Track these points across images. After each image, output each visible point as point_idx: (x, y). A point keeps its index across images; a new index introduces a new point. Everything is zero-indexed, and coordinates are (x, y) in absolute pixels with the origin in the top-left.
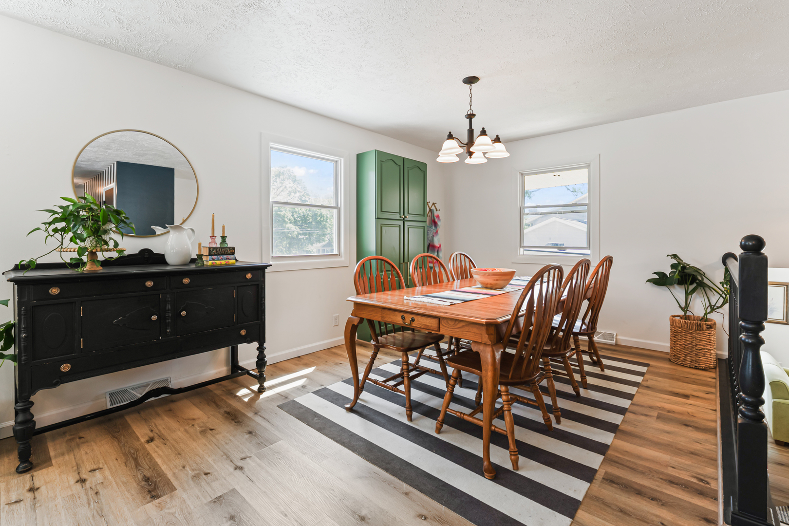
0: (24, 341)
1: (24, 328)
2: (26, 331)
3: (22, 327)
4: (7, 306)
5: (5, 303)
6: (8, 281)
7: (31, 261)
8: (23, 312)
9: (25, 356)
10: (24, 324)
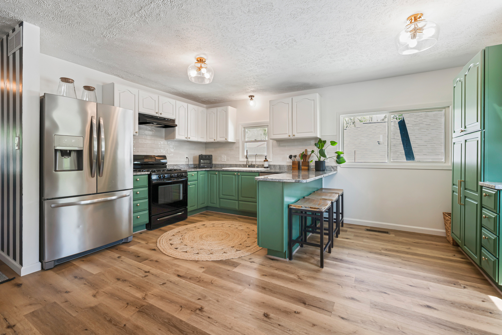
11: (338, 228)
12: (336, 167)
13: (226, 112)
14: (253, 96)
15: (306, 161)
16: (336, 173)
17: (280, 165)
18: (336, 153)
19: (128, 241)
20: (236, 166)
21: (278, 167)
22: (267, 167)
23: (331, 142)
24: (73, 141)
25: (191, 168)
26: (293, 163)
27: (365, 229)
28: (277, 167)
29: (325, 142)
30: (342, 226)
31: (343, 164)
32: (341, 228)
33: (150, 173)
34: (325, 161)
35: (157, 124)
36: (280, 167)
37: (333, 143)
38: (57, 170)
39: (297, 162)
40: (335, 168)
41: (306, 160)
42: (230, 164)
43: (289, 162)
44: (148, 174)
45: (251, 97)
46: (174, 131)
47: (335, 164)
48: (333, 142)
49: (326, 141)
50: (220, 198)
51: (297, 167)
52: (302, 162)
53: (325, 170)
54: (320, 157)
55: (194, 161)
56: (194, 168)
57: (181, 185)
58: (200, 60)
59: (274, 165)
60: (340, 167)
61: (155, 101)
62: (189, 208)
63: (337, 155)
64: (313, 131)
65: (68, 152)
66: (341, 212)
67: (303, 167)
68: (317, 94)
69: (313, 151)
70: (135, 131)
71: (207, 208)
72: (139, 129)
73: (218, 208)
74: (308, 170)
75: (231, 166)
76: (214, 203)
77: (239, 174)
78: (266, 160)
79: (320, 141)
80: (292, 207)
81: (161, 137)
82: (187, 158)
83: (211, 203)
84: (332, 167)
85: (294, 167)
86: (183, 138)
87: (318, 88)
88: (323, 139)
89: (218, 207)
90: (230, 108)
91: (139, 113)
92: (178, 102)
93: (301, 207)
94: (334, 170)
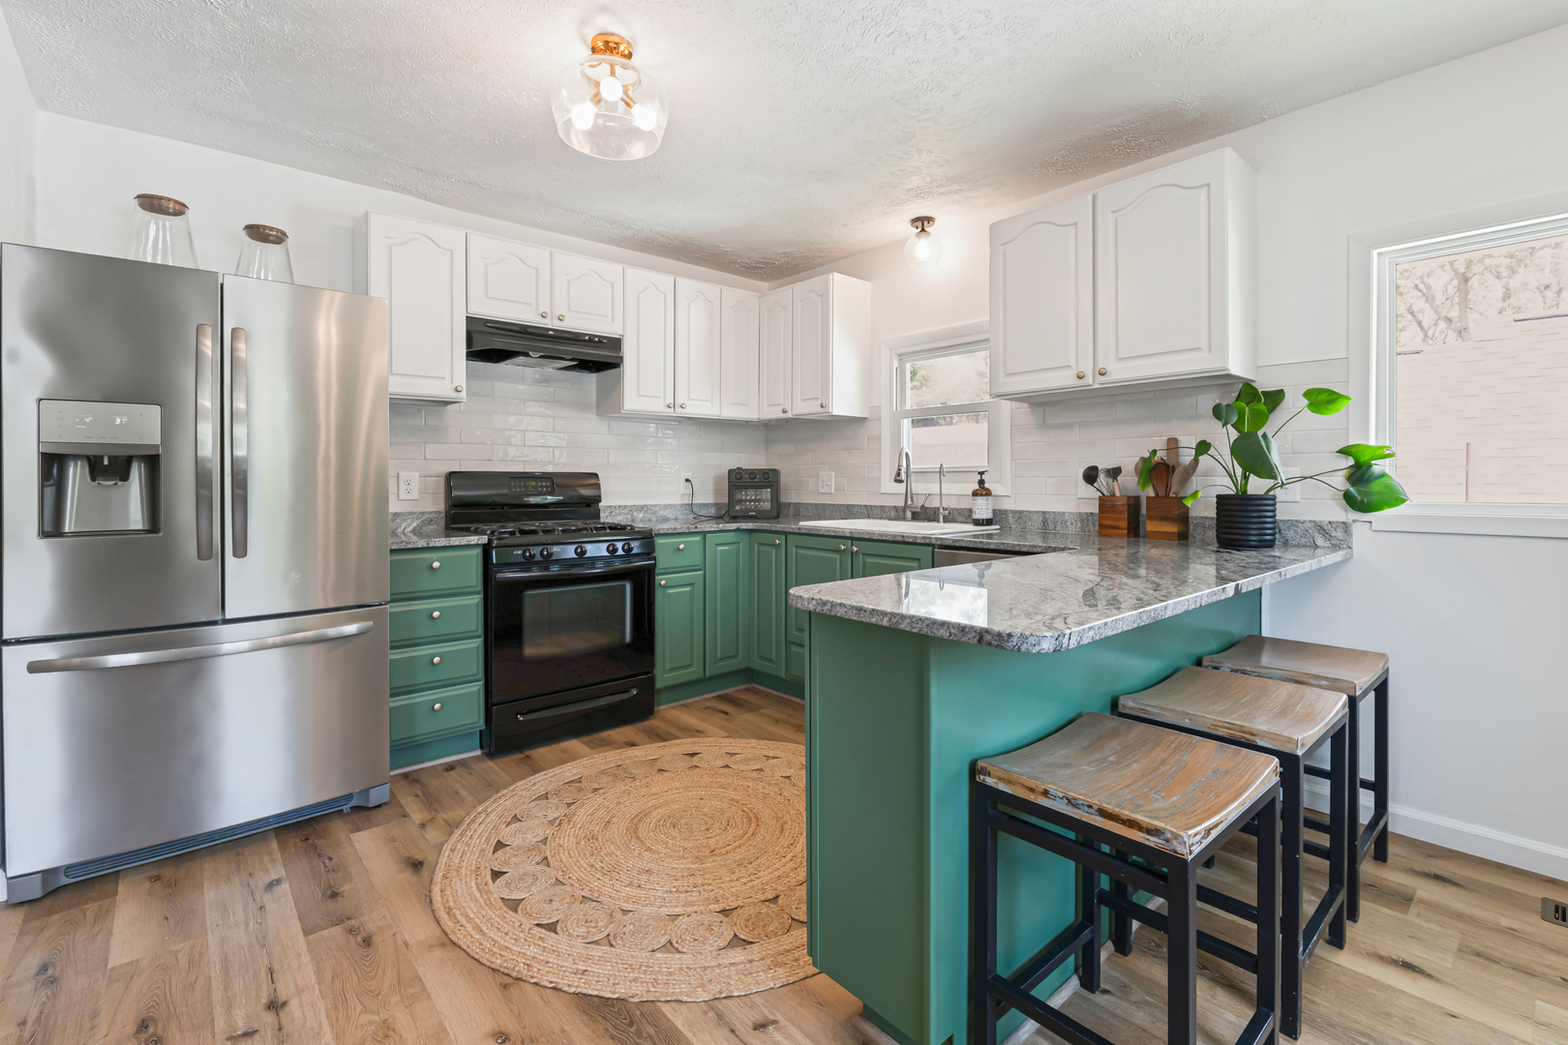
11: (1342, 896)
12: (1346, 527)
13: (824, 296)
14: (930, 219)
15: (1167, 496)
16: (1346, 561)
17: (1044, 513)
18: (1344, 452)
19: (370, 805)
20: (868, 512)
21: (1038, 522)
22: (989, 522)
23: (1308, 394)
24: (118, 421)
25: (703, 519)
26: (1101, 506)
27: (1545, 901)
28: (1030, 519)
29: (1275, 398)
30: (1381, 855)
31: (1387, 512)
32: (1367, 868)
33: (489, 540)
34: (1274, 498)
35: (541, 357)
36: (1048, 523)
37: (1321, 399)
38: (67, 530)
39: (1125, 501)
40: (1340, 534)
41: (1168, 488)
42: (848, 506)
43: (1083, 500)
44: (484, 545)
45: (922, 223)
46: (619, 379)
47: (1336, 512)
48: (1323, 397)
49: (1282, 391)
50: (788, 643)
51: (1124, 524)
52: (1148, 498)
53: (1273, 541)
54: (1245, 478)
55: (717, 492)
56: (719, 518)
57: (628, 587)
58: (607, 46)
59: (1021, 512)
60: (1367, 529)
61: (537, 269)
62: (663, 677)
63: (1351, 462)
64: (1204, 344)
65: (106, 462)
66: (1366, 770)
67: (1151, 526)
68: (1229, 151)
69: (1203, 447)
70: (452, 382)
71: (748, 674)
72: (469, 375)
73: (782, 679)
74: (1183, 537)
75: (849, 512)
76: (771, 660)
77: (855, 549)
78: (982, 491)
79: (1248, 392)
80: (990, 781)
81: (581, 405)
82: (687, 480)
83: (761, 658)
84: (1321, 529)
85: (1108, 523)
86: (658, 407)
87: (1236, 129)
88: (1265, 383)
89: (784, 676)
90: (839, 282)
91: (467, 317)
92: (631, 271)
93: (1046, 793)
94: (1334, 542)
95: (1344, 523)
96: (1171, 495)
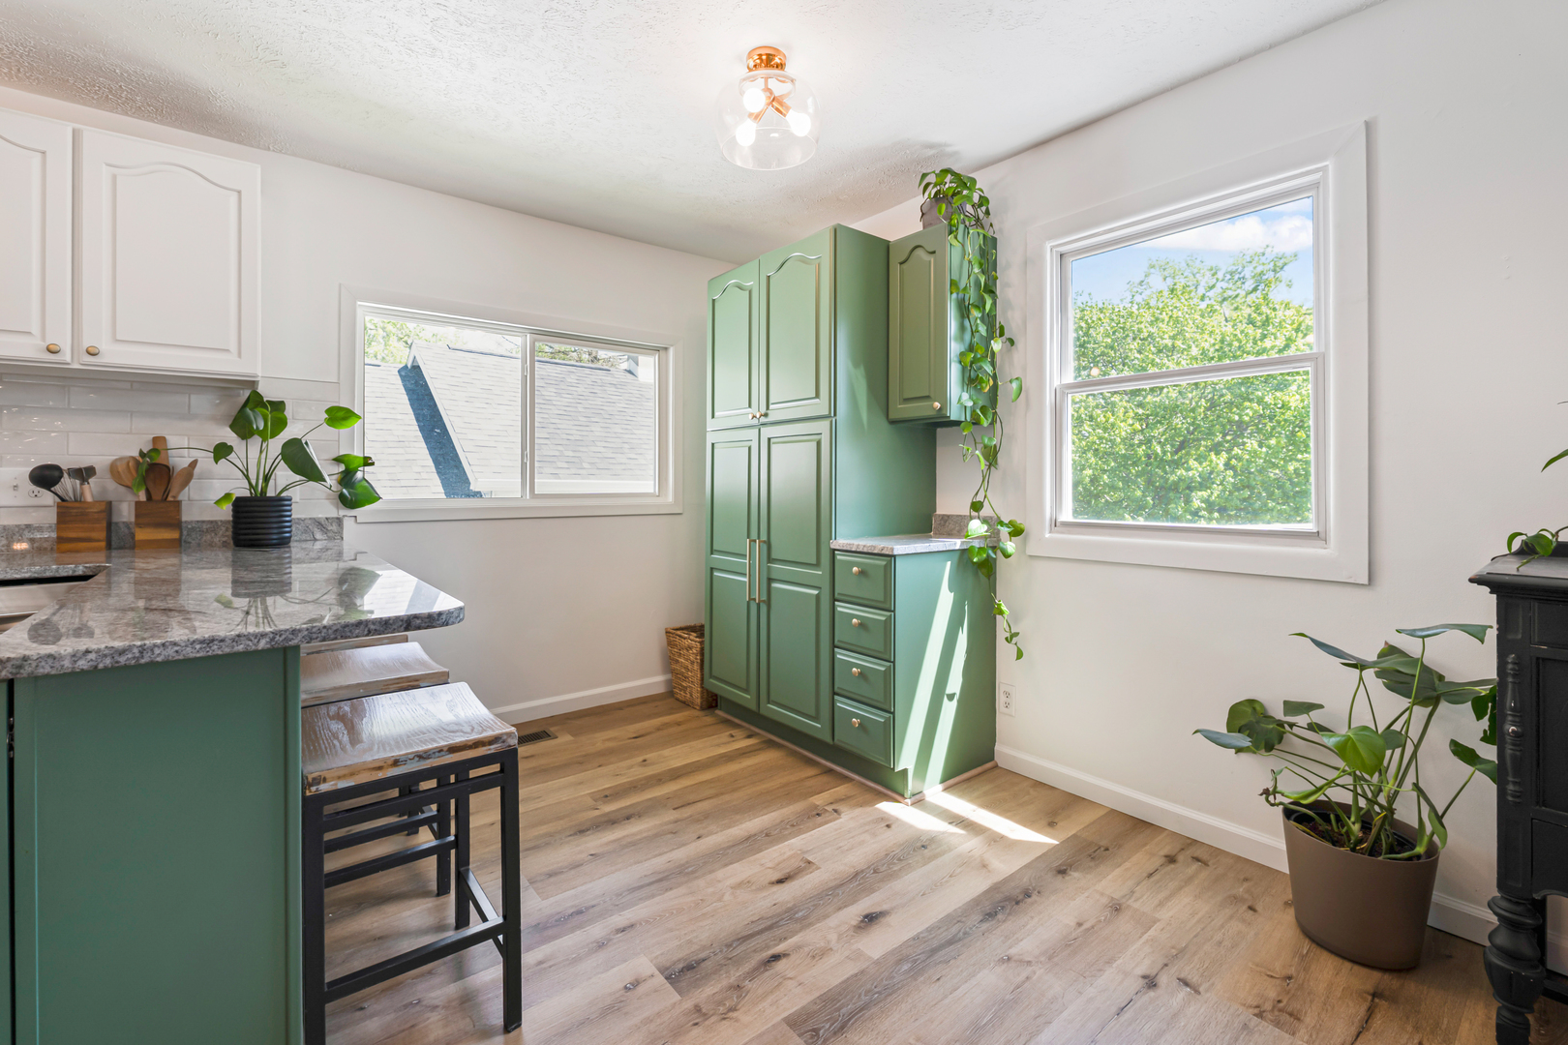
0: (1514, 745)
1: (1512, 709)
2: (1517, 719)
3: (1508, 704)
4: (1482, 641)
5: (1478, 633)
6: (1471, 580)
7: (1539, 537)
8: (1510, 666)
9: (1515, 783)
10: (1514, 698)
12: (339, 521)
15: (160, 500)
18: (341, 460)
23: (326, 410)
26: (61, 514)
29: (279, 407)
34: (290, 499)
39: (96, 506)
40: (334, 528)
41: (161, 491)
43: (35, 509)
48: (339, 414)
49: (282, 402)
51: (94, 535)
52: (135, 504)
53: (290, 538)
54: (266, 481)
60: (356, 522)
63: (342, 468)
67: (137, 535)
69: (223, 450)
74: (174, 543)
79: (256, 400)
80: (324, 786)
84: (318, 524)
85: (68, 535)
93: (396, 764)
94: (330, 534)
95: (338, 518)
96: (170, 499)
